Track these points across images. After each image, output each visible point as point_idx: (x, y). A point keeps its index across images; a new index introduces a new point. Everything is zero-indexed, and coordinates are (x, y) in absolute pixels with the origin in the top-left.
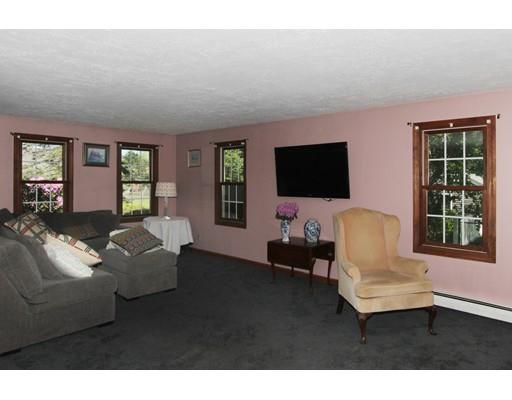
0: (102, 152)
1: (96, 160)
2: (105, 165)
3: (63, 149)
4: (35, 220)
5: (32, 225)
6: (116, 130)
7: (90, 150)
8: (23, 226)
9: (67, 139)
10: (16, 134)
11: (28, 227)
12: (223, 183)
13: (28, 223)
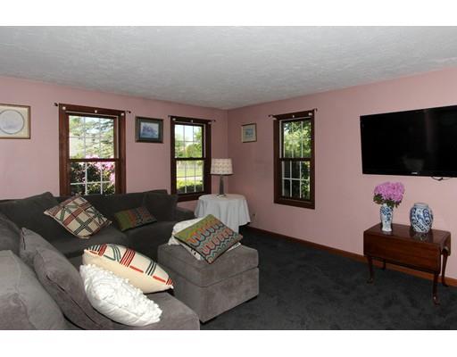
0: (155, 127)
1: (149, 135)
2: (159, 140)
3: (115, 122)
4: (82, 206)
5: (78, 212)
6: (169, 103)
7: (143, 124)
8: (67, 215)
9: (118, 113)
10: (61, 105)
11: (74, 216)
12: (283, 159)
13: (73, 210)
